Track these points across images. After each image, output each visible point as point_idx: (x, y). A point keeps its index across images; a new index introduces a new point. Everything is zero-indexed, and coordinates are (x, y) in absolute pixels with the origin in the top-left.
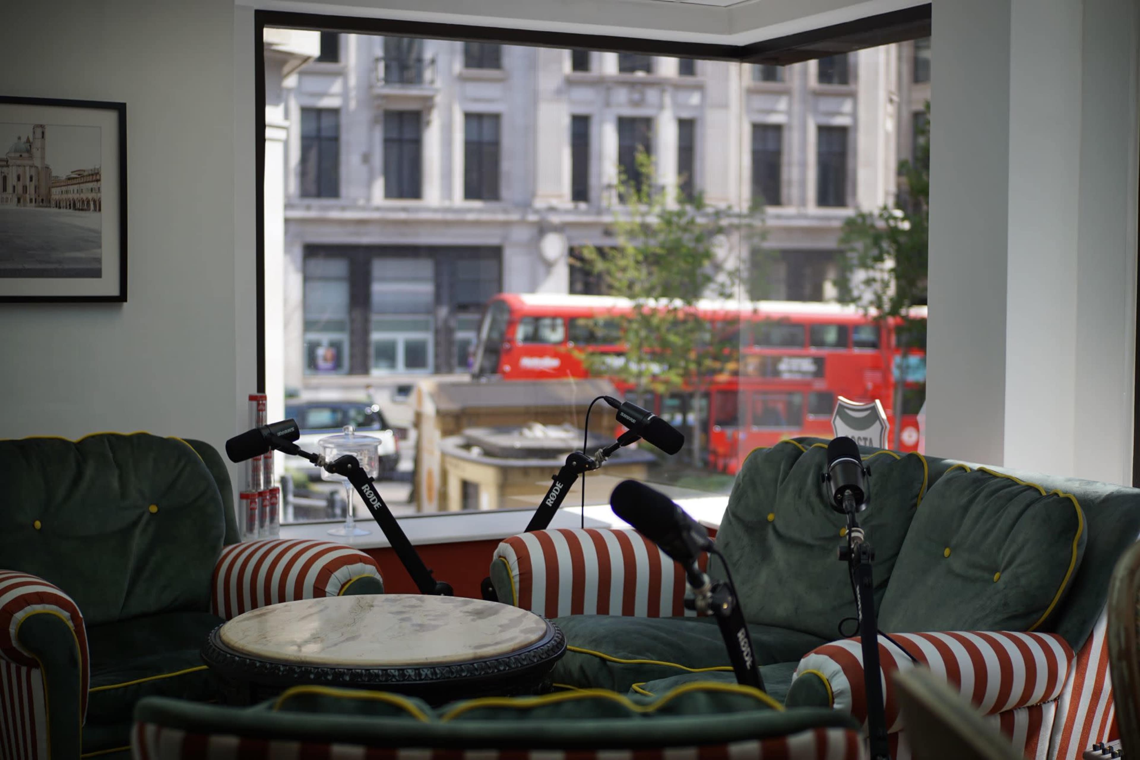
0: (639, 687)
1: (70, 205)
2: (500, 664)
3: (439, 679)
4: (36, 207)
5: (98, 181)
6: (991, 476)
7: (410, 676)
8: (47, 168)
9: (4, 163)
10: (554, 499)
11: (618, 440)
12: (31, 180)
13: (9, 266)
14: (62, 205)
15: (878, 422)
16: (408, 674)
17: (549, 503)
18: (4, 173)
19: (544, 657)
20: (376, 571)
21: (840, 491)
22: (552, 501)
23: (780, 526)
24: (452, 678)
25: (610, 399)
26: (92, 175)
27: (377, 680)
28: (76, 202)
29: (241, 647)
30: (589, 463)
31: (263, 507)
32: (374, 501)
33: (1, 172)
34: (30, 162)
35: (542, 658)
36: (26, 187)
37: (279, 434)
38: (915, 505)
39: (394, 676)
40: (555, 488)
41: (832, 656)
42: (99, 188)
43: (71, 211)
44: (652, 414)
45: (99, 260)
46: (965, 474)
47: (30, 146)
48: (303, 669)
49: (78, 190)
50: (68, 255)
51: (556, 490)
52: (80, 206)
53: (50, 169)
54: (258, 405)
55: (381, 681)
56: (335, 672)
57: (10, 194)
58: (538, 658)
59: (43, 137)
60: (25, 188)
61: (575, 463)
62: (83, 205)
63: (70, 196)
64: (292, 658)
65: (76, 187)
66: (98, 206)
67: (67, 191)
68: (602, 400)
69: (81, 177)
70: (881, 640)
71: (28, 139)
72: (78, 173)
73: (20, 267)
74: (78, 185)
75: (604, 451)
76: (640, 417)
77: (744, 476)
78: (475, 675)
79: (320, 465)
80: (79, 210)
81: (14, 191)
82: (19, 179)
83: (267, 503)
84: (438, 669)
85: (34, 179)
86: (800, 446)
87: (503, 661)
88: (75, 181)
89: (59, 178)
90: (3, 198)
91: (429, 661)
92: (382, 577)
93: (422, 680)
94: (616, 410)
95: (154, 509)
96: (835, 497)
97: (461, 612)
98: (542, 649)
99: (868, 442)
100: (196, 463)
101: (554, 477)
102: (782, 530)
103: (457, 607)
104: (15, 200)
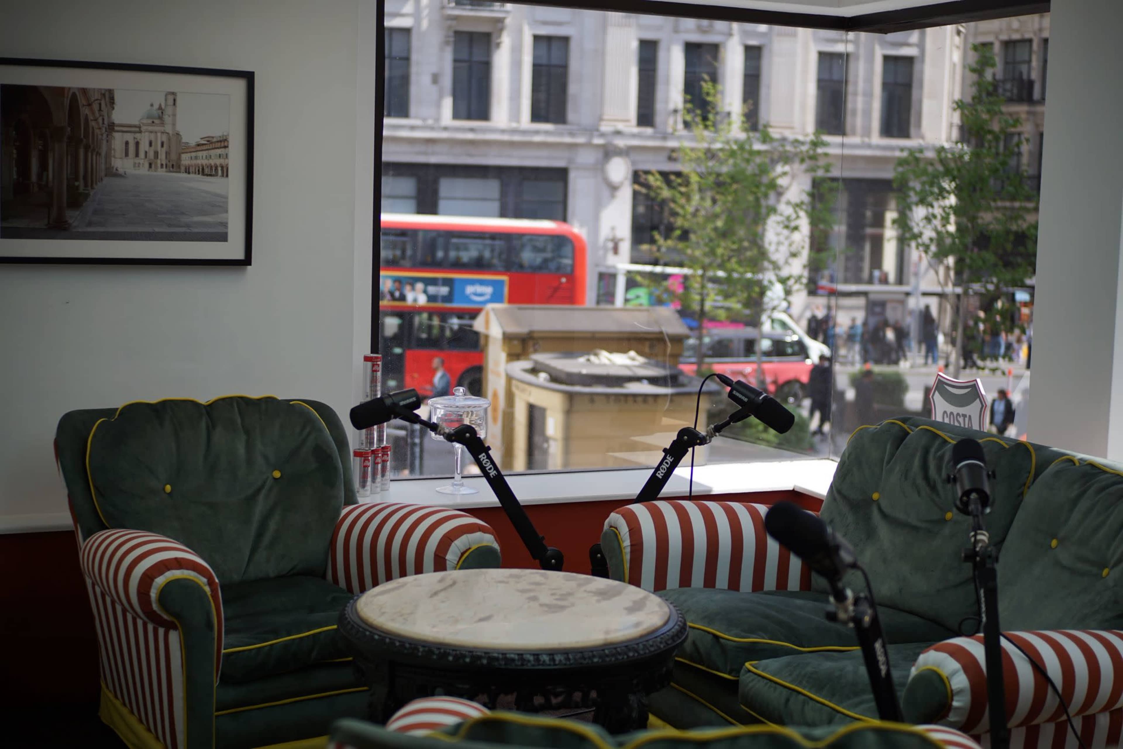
0: (751, 665)
1: (199, 171)
2: (630, 650)
3: (571, 664)
4: (166, 172)
5: (226, 147)
6: (1100, 471)
7: (544, 661)
8: (178, 134)
9: (137, 129)
10: (664, 472)
11: (729, 417)
12: (162, 146)
13: (141, 229)
14: (191, 171)
15: (978, 400)
16: (542, 659)
17: (659, 476)
18: (136, 139)
19: (669, 642)
20: (494, 539)
21: (967, 493)
22: (662, 473)
23: (884, 504)
24: (584, 664)
25: (723, 377)
26: (221, 141)
27: (513, 664)
28: (205, 168)
29: (379, 625)
30: (700, 438)
31: (376, 463)
32: (490, 469)
33: (134, 138)
34: (161, 129)
35: (668, 644)
36: (158, 153)
37: (402, 403)
38: (1022, 494)
39: (529, 661)
40: (665, 461)
41: (952, 654)
42: (227, 154)
43: (200, 176)
44: (763, 393)
45: (225, 225)
46: (1074, 467)
47: (162, 113)
48: (442, 651)
49: (206, 156)
50: (196, 219)
51: (667, 463)
52: (208, 172)
53: (181, 136)
54: (373, 366)
55: (516, 665)
56: (473, 655)
57: (142, 159)
58: (665, 644)
59: (174, 104)
60: (156, 154)
61: (686, 437)
62: (211, 171)
63: (199, 162)
64: (430, 639)
65: (205, 153)
66: (225, 172)
67: (196, 157)
68: (716, 377)
69: (211, 143)
70: (1004, 643)
71: (160, 105)
72: (208, 139)
73: (149, 229)
74: (207, 152)
75: (715, 426)
76: (752, 396)
77: (850, 455)
78: (606, 661)
79: (440, 434)
80: (207, 175)
81: (146, 156)
82: (150, 144)
83: (379, 460)
85: (165, 145)
86: (905, 426)
87: (632, 647)
88: (204, 147)
89: (189, 145)
90: (135, 164)
91: (563, 646)
92: (499, 546)
93: (556, 665)
94: (729, 389)
95: (277, 474)
96: (961, 499)
97: (585, 591)
98: (668, 635)
99: (967, 419)
100: (320, 430)
101: (665, 450)
102: (887, 510)
103: (580, 585)
104: (147, 165)
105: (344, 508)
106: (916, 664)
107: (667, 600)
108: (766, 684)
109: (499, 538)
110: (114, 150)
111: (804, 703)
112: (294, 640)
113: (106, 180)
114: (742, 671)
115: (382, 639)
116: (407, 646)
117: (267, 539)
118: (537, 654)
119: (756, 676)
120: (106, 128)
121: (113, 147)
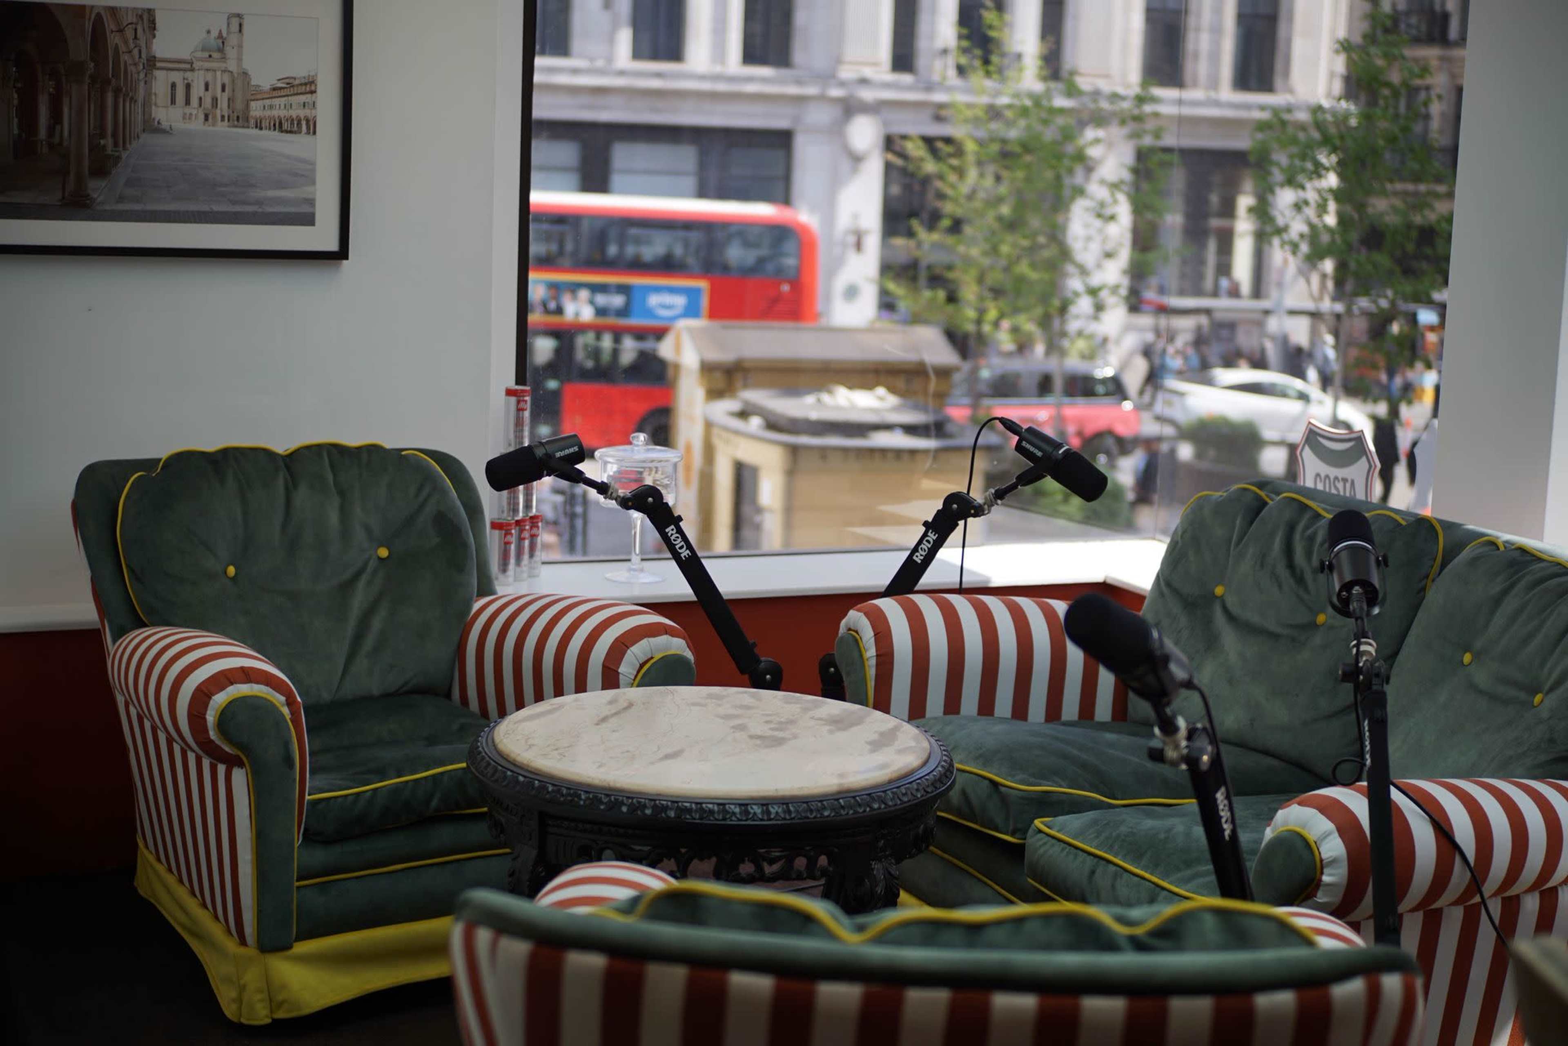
0: (1042, 823)
1: (274, 125)
2: (874, 800)
3: (794, 818)
4: (229, 126)
5: (313, 92)
6: (1534, 558)
7: (755, 814)
8: (245, 74)
9: (188, 66)
10: (924, 554)
11: (1016, 478)
12: (223, 90)
13: (193, 207)
14: (263, 126)
16: (752, 811)
17: (918, 558)
18: (187, 79)
19: (929, 790)
20: (686, 645)
21: (1347, 587)
22: (921, 555)
23: (1231, 602)
24: (811, 818)
25: (1007, 422)
26: (306, 84)
27: (712, 818)
28: (283, 122)
29: (525, 762)
30: (974, 507)
31: (521, 539)
32: (681, 548)
33: (184, 79)
34: (223, 65)
35: (927, 792)
36: (217, 100)
37: (558, 455)
38: (1423, 589)
39: (734, 814)
40: (927, 538)
41: (1322, 811)
42: (314, 103)
43: (276, 133)
44: (1064, 445)
45: (311, 202)
46: (1497, 552)
47: (223, 43)
48: (612, 798)
49: (285, 105)
50: (271, 193)
51: (928, 541)
52: (288, 127)
53: (249, 76)
54: (518, 402)
55: (716, 820)
56: (655, 805)
57: (194, 108)
58: (922, 792)
59: (240, 31)
60: (215, 101)
61: (955, 506)
62: (292, 126)
63: (275, 113)
64: (596, 782)
65: (283, 100)
66: (312, 127)
67: (270, 106)
68: (997, 421)
69: (291, 86)
70: (1395, 795)
71: (220, 32)
72: (287, 81)
73: (205, 208)
74: (286, 98)
75: (996, 491)
76: (1049, 449)
77: (1184, 532)
78: (841, 815)
79: (611, 498)
80: (287, 132)
81: (200, 105)
82: (207, 89)
83: (526, 534)
84: (792, 806)
85: (227, 89)
86: (1262, 494)
87: (877, 796)
88: (283, 93)
89: (261, 88)
90: (185, 114)
91: (781, 793)
92: (693, 653)
93: (770, 820)
94: (1016, 438)
95: (383, 552)
96: (1339, 595)
97: (812, 718)
98: (927, 780)
100: (444, 492)
101: (926, 524)
102: (1235, 610)
103: (806, 710)
104: (202, 117)
105: (477, 601)
106: (1273, 823)
107: (926, 731)
108: (1063, 850)
109: (694, 644)
110: (155, 94)
111: (1115, 876)
112: (407, 782)
113: (144, 137)
114: (1030, 832)
115: (530, 783)
116: (565, 791)
117: (369, 643)
118: (744, 804)
119: (1050, 839)
120: (144, 64)
121: (153, 91)
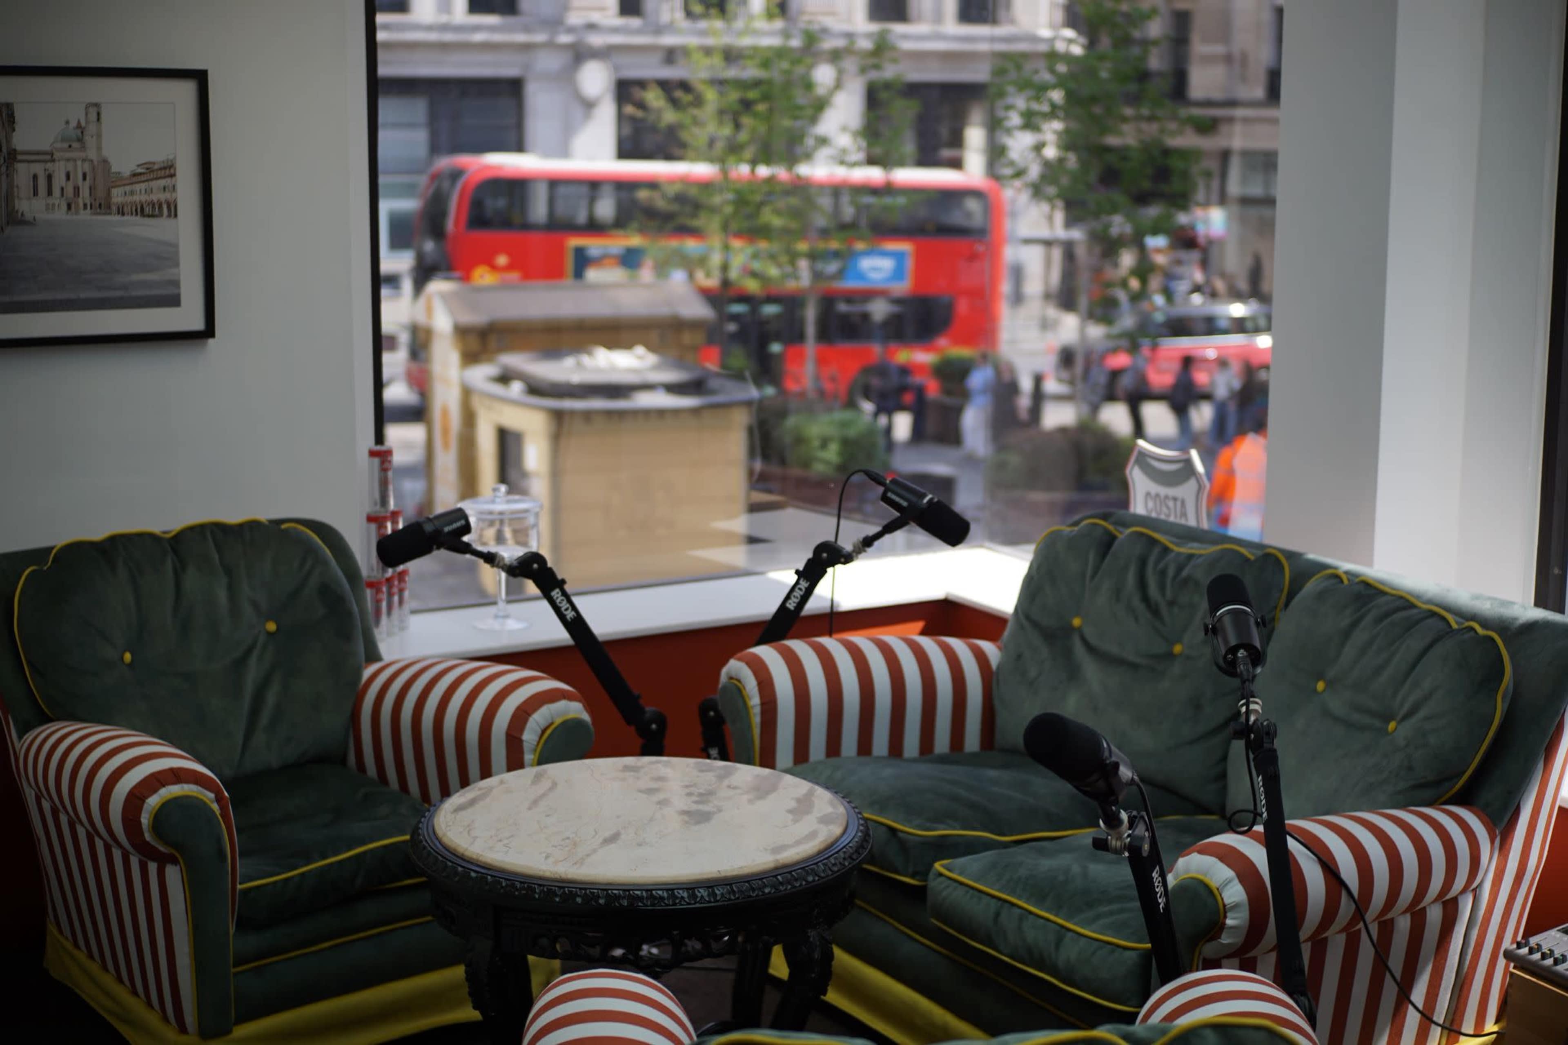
0: (943, 866)
1: (136, 210)
2: (808, 873)
3: (738, 898)
4: (93, 214)
5: (172, 176)
6: (1378, 591)
7: (702, 897)
8: (105, 161)
9: (48, 157)
11: (884, 526)
12: (84, 178)
13: (60, 296)
14: (125, 210)
15: (1194, 478)
16: (699, 895)
18: (48, 170)
20: (583, 709)
21: (1232, 650)
24: (753, 897)
25: (873, 474)
26: (165, 168)
27: (663, 904)
28: (145, 206)
29: (474, 857)
30: (842, 555)
33: (45, 170)
34: (83, 155)
36: (78, 188)
37: (447, 529)
39: (682, 898)
41: (1222, 858)
42: (174, 186)
43: (138, 219)
44: (928, 495)
45: (176, 284)
46: (1342, 586)
47: (82, 133)
49: (146, 190)
50: (135, 277)
51: (800, 589)
52: (149, 211)
53: (109, 163)
54: (382, 463)
55: (667, 905)
56: (608, 895)
57: (57, 198)
59: (98, 119)
60: (77, 190)
61: (824, 554)
62: (154, 210)
63: (136, 198)
64: (548, 874)
65: (143, 186)
66: (173, 210)
67: (132, 191)
68: (863, 474)
69: (150, 172)
71: (79, 122)
72: (146, 166)
73: (72, 296)
74: (146, 183)
75: (864, 539)
76: (914, 499)
77: (1039, 567)
78: (781, 891)
79: (498, 568)
80: (149, 216)
81: (62, 195)
82: (68, 177)
83: (395, 590)
84: (735, 886)
85: (88, 178)
86: (1111, 527)
87: (811, 869)
88: (143, 178)
89: (120, 175)
90: (47, 205)
91: (723, 874)
93: (718, 901)
94: (881, 489)
95: (272, 627)
96: (1225, 657)
97: (729, 787)
98: (851, 847)
99: (1179, 503)
100: (325, 563)
101: (797, 572)
102: (1093, 641)
103: (721, 778)
104: (64, 207)
105: (366, 667)
106: (1174, 870)
107: (836, 793)
108: (967, 892)
109: (590, 707)
110: (17, 187)
111: (1021, 919)
112: (331, 864)
113: (8, 230)
114: (931, 876)
115: (482, 878)
116: (518, 885)
117: (264, 718)
118: (692, 887)
119: (949, 882)
120: (4, 158)
121: (15, 184)
